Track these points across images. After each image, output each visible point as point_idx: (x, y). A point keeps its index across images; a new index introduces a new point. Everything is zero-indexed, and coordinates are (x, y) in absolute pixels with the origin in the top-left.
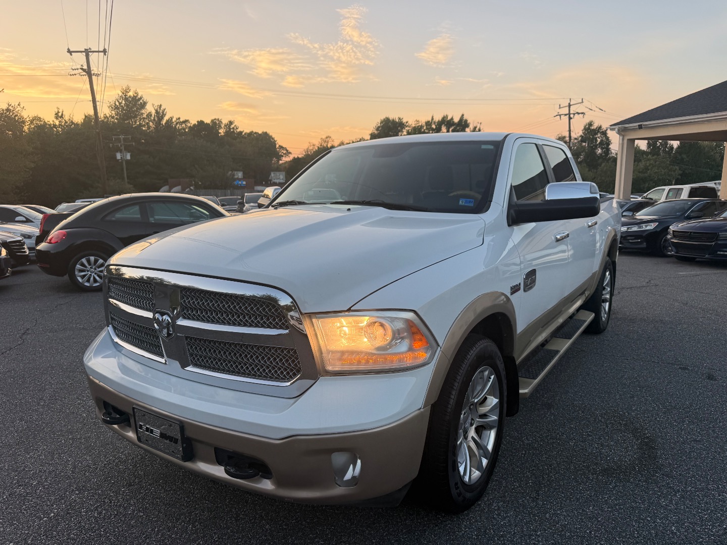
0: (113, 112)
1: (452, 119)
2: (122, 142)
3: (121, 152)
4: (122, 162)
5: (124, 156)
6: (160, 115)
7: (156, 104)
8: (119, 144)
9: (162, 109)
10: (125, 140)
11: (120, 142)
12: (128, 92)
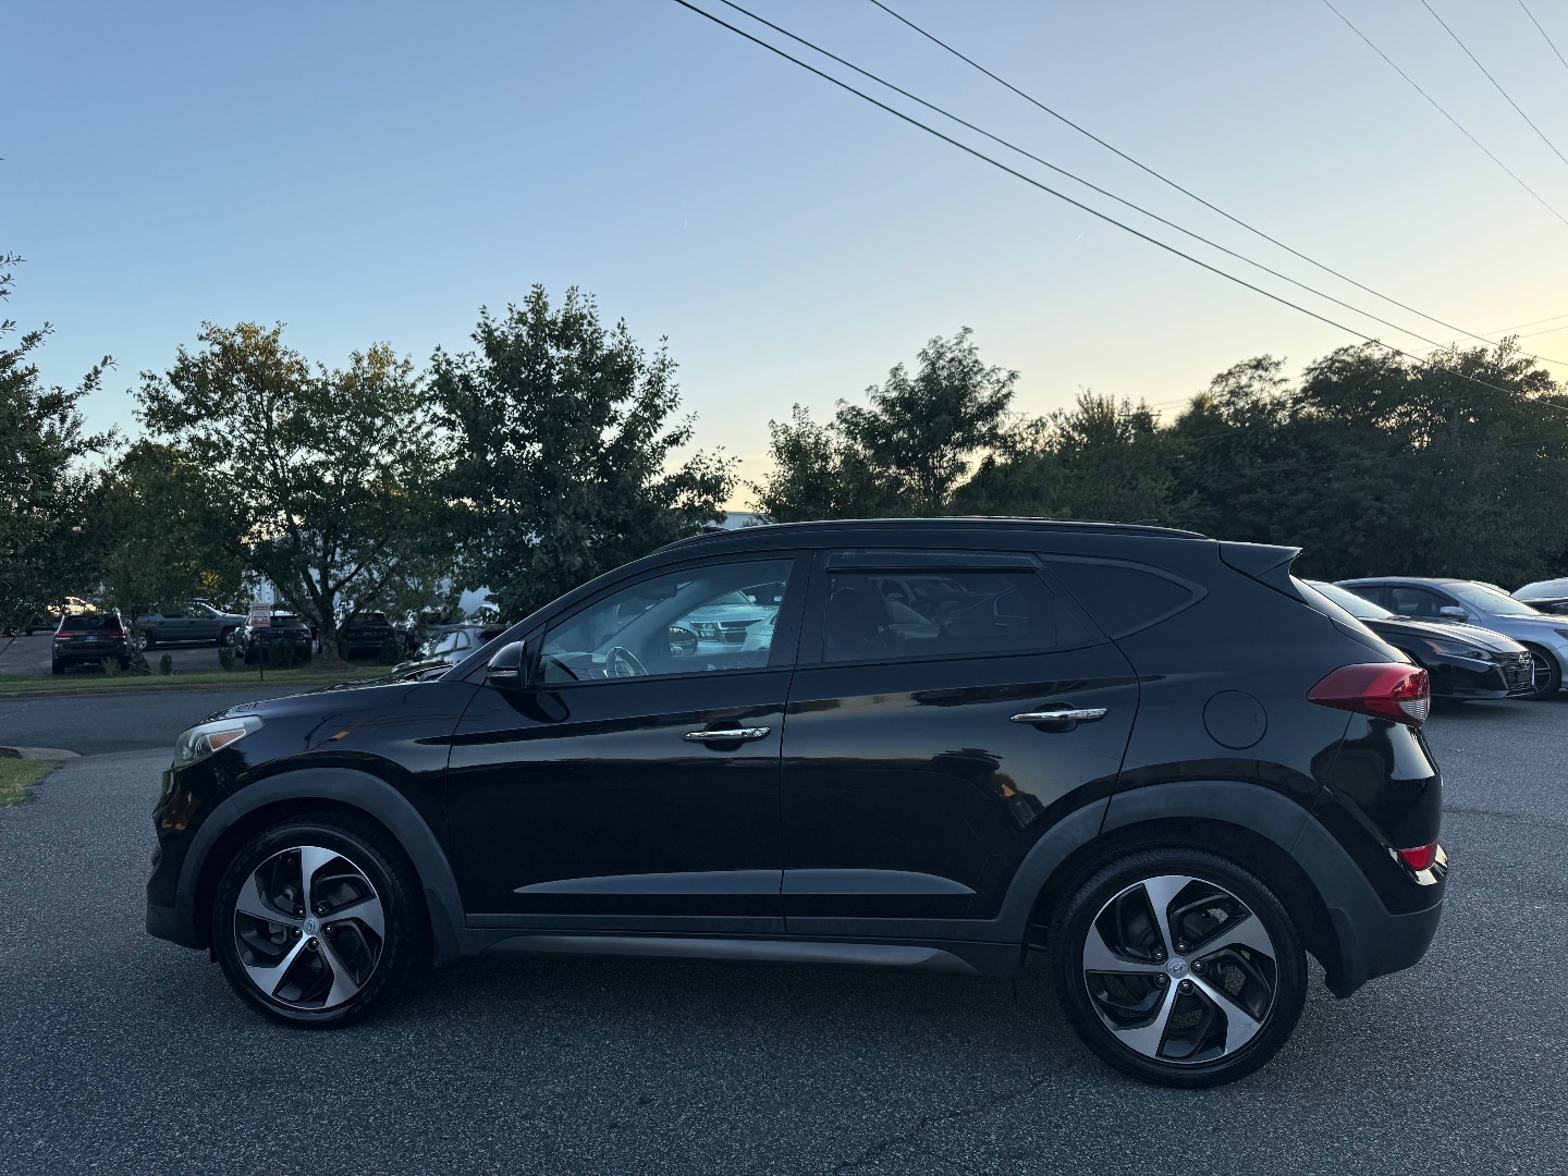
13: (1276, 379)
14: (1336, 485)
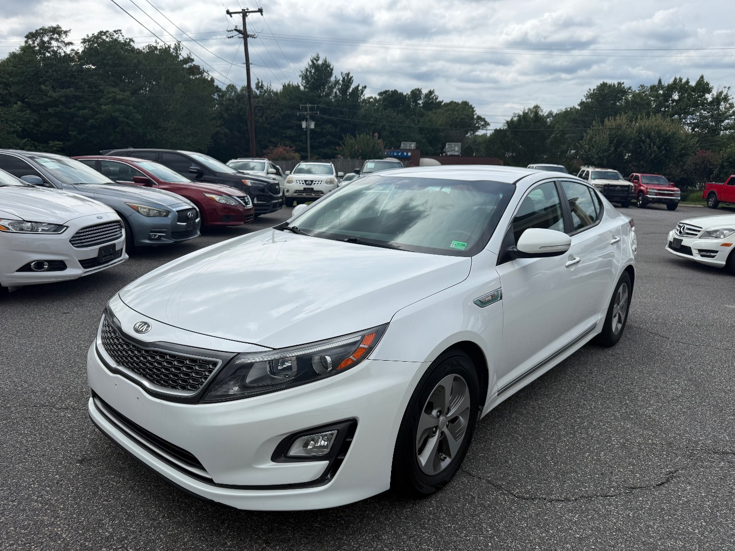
1: (687, 82)
2: (308, 110)
3: (306, 121)
4: (306, 131)
5: (308, 125)
6: (348, 80)
7: (344, 73)
8: (306, 113)
9: (349, 77)
10: (312, 109)
11: (306, 111)
12: (317, 60)
13: (66, 42)
14: (103, 107)
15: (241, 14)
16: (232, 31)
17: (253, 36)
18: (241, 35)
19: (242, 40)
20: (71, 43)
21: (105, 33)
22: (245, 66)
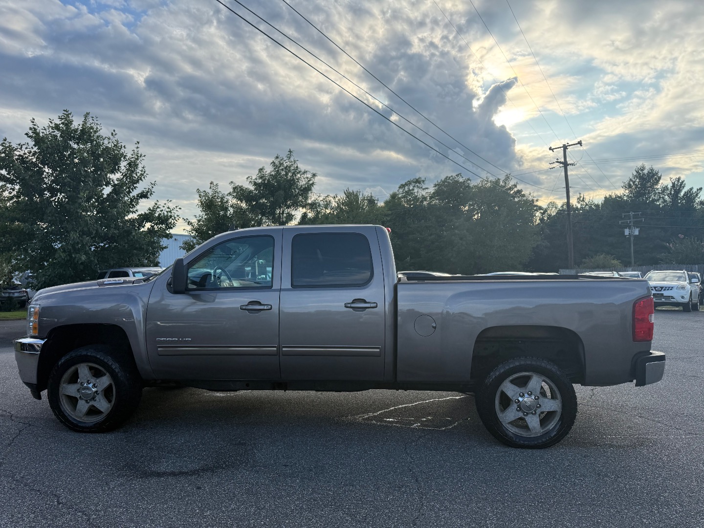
0: (627, 191)
2: (632, 218)
3: (630, 229)
4: (629, 238)
5: (632, 232)
6: (678, 186)
7: (674, 178)
8: (629, 221)
9: (681, 181)
10: (635, 216)
11: (630, 219)
12: (642, 170)
15: (562, 148)
16: (554, 163)
17: (573, 165)
18: (561, 165)
19: (563, 169)
20: (427, 188)
21: (450, 177)
22: (565, 189)
